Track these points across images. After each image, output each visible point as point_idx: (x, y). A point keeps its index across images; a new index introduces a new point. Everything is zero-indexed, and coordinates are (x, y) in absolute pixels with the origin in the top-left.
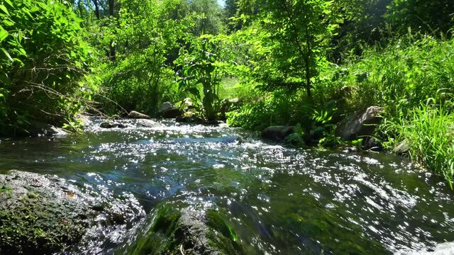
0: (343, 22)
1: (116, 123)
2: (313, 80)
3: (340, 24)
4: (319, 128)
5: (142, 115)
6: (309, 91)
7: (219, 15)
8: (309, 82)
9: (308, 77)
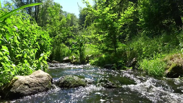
0: (124, 24)
3: (123, 25)
4: (121, 64)
5: (57, 62)
6: (116, 53)
7: (77, 22)
9: (115, 48)
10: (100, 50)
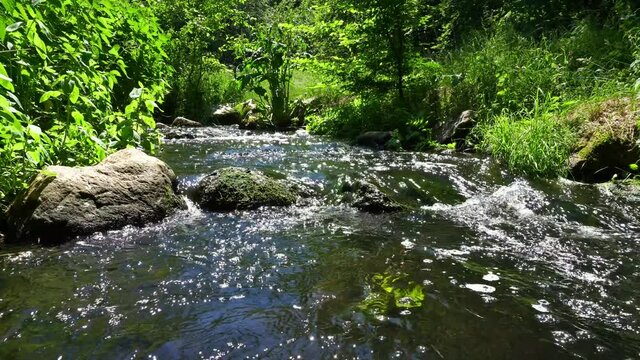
1: (183, 133)
2: (405, 78)
4: (416, 133)
5: (190, 121)
6: (401, 91)
8: (401, 82)
9: (401, 74)
10: (344, 80)
